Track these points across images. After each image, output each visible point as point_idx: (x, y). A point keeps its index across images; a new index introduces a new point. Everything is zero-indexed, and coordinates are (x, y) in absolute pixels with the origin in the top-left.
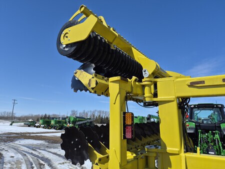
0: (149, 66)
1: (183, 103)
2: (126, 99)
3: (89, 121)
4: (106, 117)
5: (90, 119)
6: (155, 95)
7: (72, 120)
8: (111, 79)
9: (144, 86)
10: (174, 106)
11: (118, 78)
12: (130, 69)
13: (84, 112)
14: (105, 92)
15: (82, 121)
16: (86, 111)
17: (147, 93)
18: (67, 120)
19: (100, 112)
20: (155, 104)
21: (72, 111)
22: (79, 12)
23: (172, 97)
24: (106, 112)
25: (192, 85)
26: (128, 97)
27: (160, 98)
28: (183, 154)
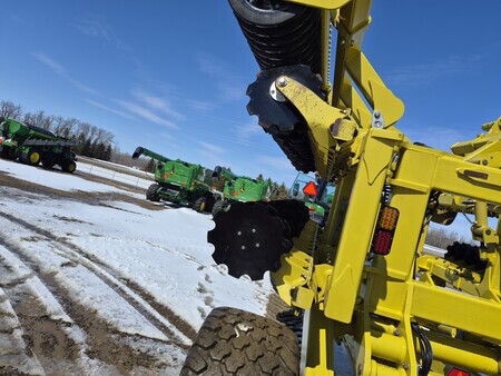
3: (63, 143)
4: (98, 142)
5: (65, 139)
7: (15, 129)
13: (41, 116)
15: (44, 139)
16: (46, 115)
21: (5, 104)
24: (101, 132)
25: (467, 176)
28: (411, 282)
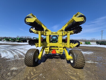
0: (45, 29)
1: (50, 36)
2: (42, 35)
6: (46, 34)
7: (18, 39)
8: (39, 31)
9: (44, 33)
10: (49, 36)
11: (40, 31)
12: (42, 29)
13: (22, 37)
14: (38, 33)
17: (45, 34)
18: (17, 39)
19: (28, 36)
20: (46, 36)
21: (17, 36)
22: (30, 14)
23: (48, 35)
25: (51, 33)
26: (42, 34)
27: (47, 35)
28: (49, 43)
